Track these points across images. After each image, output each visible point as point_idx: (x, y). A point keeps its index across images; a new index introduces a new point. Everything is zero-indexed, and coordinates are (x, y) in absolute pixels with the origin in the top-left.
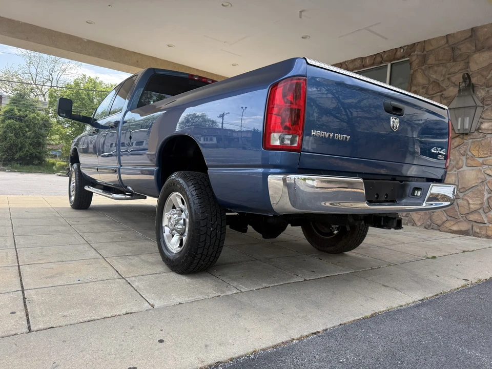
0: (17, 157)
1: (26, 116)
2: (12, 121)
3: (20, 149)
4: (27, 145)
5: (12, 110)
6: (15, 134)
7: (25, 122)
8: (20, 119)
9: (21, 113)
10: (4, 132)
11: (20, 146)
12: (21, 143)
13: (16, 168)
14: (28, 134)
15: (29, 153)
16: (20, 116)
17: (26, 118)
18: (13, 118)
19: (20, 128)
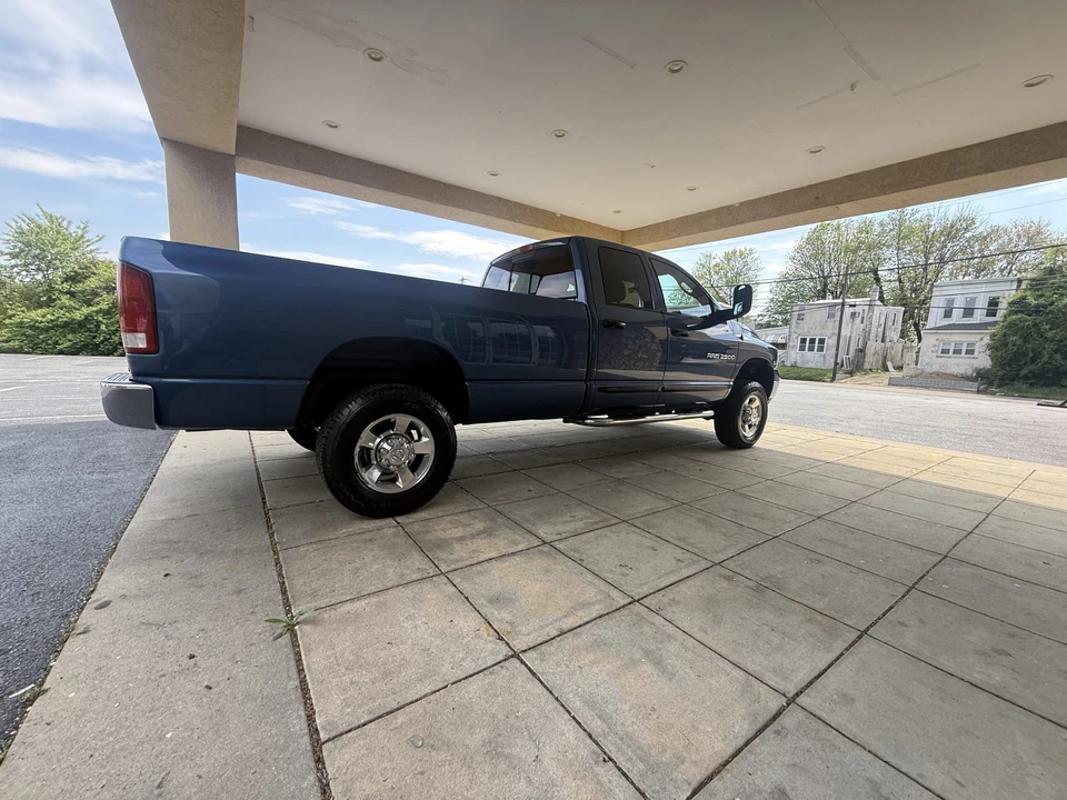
0: (1023, 373)
1: (1052, 303)
2: (1020, 315)
3: (1033, 360)
4: (1045, 352)
5: (1024, 298)
6: (1022, 336)
7: (1048, 314)
8: (1037, 310)
9: (1042, 301)
10: (1005, 335)
11: (1031, 355)
12: (1033, 350)
13: (1019, 391)
14: (1049, 335)
15: (1050, 367)
16: (1037, 306)
17: (1050, 308)
18: (1022, 312)
19: (1035, 325)
